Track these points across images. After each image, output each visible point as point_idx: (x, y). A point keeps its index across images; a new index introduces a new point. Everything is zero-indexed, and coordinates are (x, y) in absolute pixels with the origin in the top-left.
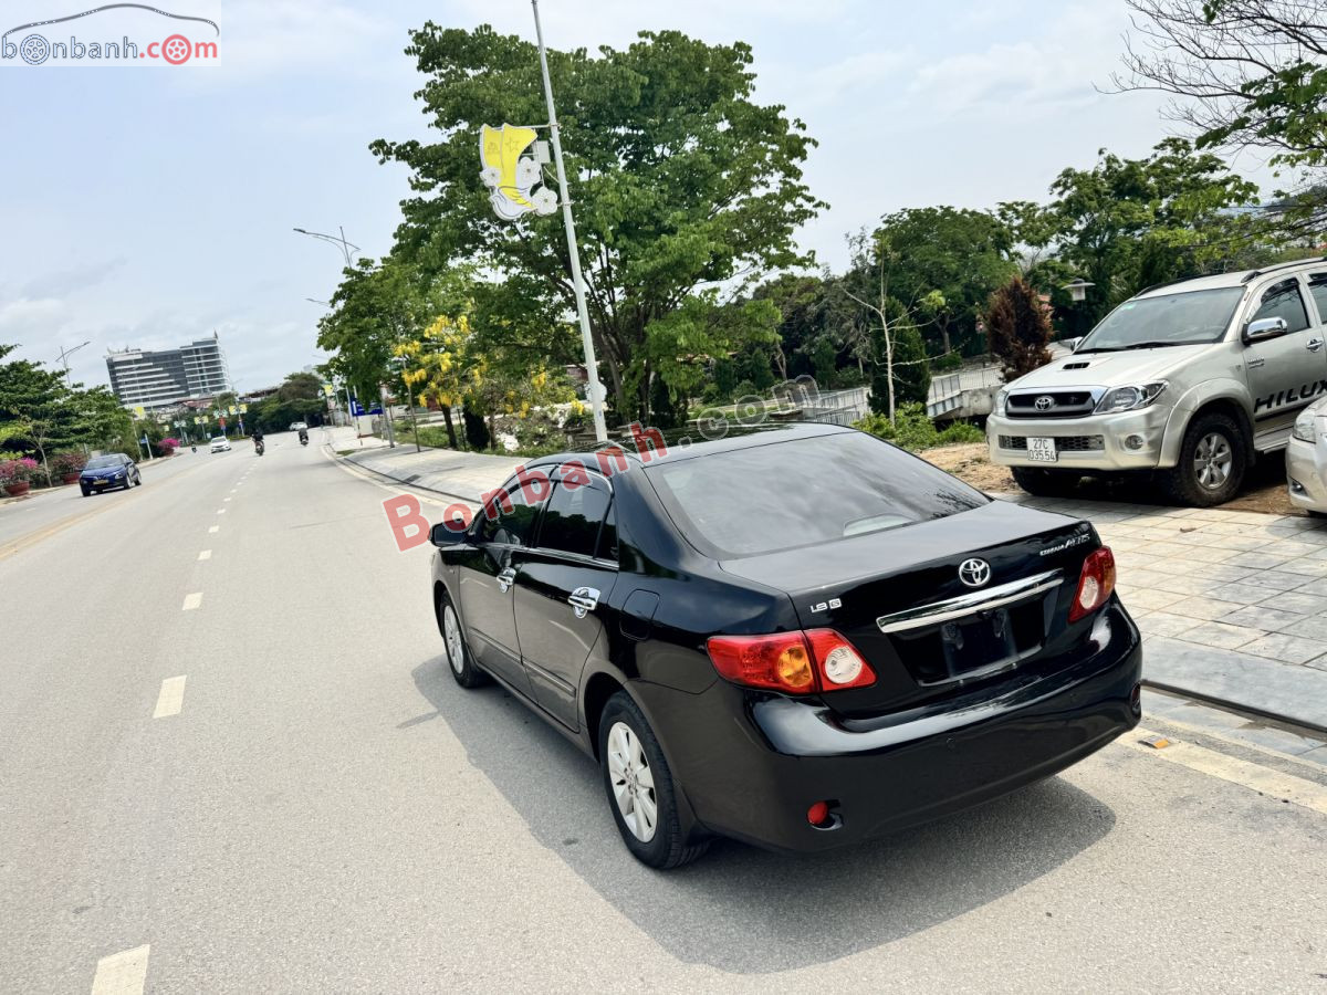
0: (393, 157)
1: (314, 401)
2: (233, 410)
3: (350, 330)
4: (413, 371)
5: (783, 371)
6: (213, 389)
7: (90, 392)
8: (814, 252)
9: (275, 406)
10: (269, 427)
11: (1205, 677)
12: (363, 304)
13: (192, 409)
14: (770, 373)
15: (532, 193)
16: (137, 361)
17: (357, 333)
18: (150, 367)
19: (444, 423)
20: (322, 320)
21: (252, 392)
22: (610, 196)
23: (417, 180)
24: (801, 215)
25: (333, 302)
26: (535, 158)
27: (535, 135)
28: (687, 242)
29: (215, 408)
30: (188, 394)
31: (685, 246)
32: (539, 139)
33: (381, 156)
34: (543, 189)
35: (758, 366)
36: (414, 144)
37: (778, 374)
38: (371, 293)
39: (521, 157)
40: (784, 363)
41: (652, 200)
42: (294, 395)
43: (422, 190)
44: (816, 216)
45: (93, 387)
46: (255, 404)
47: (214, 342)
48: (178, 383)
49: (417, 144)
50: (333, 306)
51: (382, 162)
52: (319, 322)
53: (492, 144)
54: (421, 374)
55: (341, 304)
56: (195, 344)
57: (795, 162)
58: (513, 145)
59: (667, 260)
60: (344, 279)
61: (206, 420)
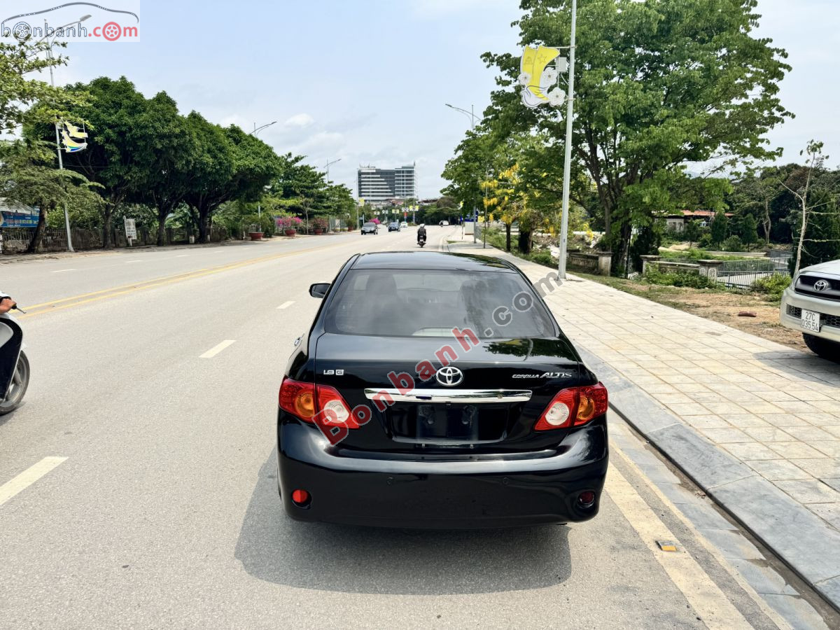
0: (495, 63)
1: (455, 209)
2: (411, 208)
3: (461, 169)
4: (490, 198)
5: (767, 233)
6: (407, 195)
7: (336, 187)
8: (782, 149)
9: (434, 209)
10: (430, 221)
11: (762, 515)
12: (471, 154)
13: (394, 204)
14: (756, 233)
15: (549, 91)
16: (373, 173)
17: (464, 171)
18: (378, 178)
19: (505, 233)
20: (449, 161)
21: (425, 200)
22: (619, 97)
23: (501, 78)
24: (772, 121)
25: (456, 151)
26: (556, 68)
27: (558, 53)
28: (666, 131)
29: (404, 206)
30: (394, 196)
31: (663, 134)
32: (561, 56)
33: (488, 63)
34: (557, 90)
35: (747, 227)
36: (508, 56)
37: (762, 234)
38: (477, 147)
39: (546, 67)
40: (769, 228)
41: (649, 101)
42: (445, 204)
43: (503, 85)
44: (783, 122)
45: (339, 184)
46: (426, 207)
47: (413, 168)
48: (390, 188)
49: (510, 55)
50: (455, 154)
51: (488, 66)
52: (447, 163)
53: (529, 58)
54: (495, 200)
55: (460, 153)
56: (403, 168)
57: (774, 81)
58: (542, 59)
59: (650, 142)
60: (465, 138)
61: (398, 212)
